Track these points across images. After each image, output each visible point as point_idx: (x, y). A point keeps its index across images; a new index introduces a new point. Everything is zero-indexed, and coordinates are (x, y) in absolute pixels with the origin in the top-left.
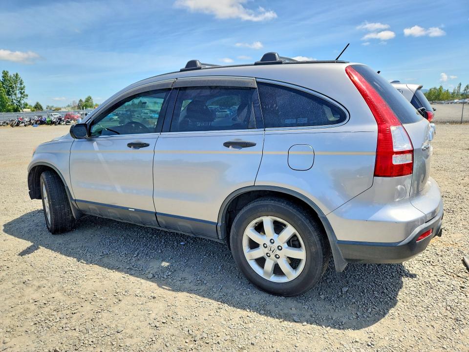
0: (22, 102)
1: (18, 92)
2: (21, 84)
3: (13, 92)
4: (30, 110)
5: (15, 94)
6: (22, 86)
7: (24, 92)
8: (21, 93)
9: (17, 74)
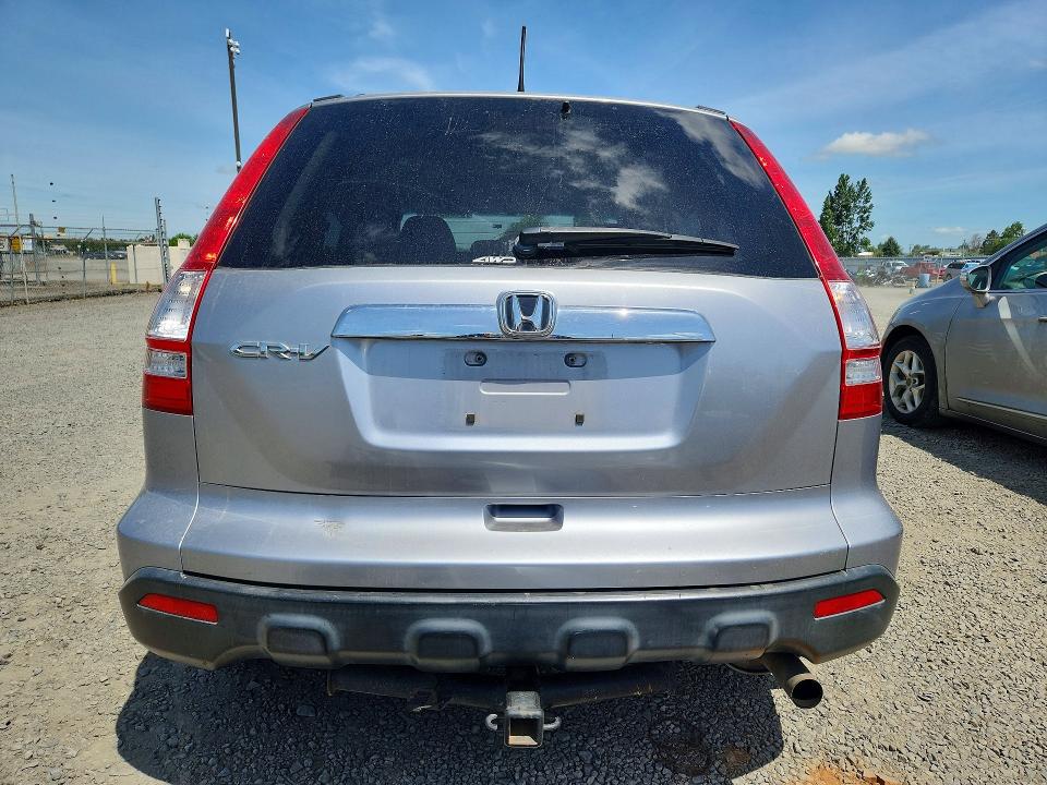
0: (860, 237)
1: (856, 216)
2: (867, 201)
3: (847, 217)
4: (870, 254)
5: (850, 223)
6: (868, 205)
7: (868, 217)
8: (862, 220)
9: (864, 182)
